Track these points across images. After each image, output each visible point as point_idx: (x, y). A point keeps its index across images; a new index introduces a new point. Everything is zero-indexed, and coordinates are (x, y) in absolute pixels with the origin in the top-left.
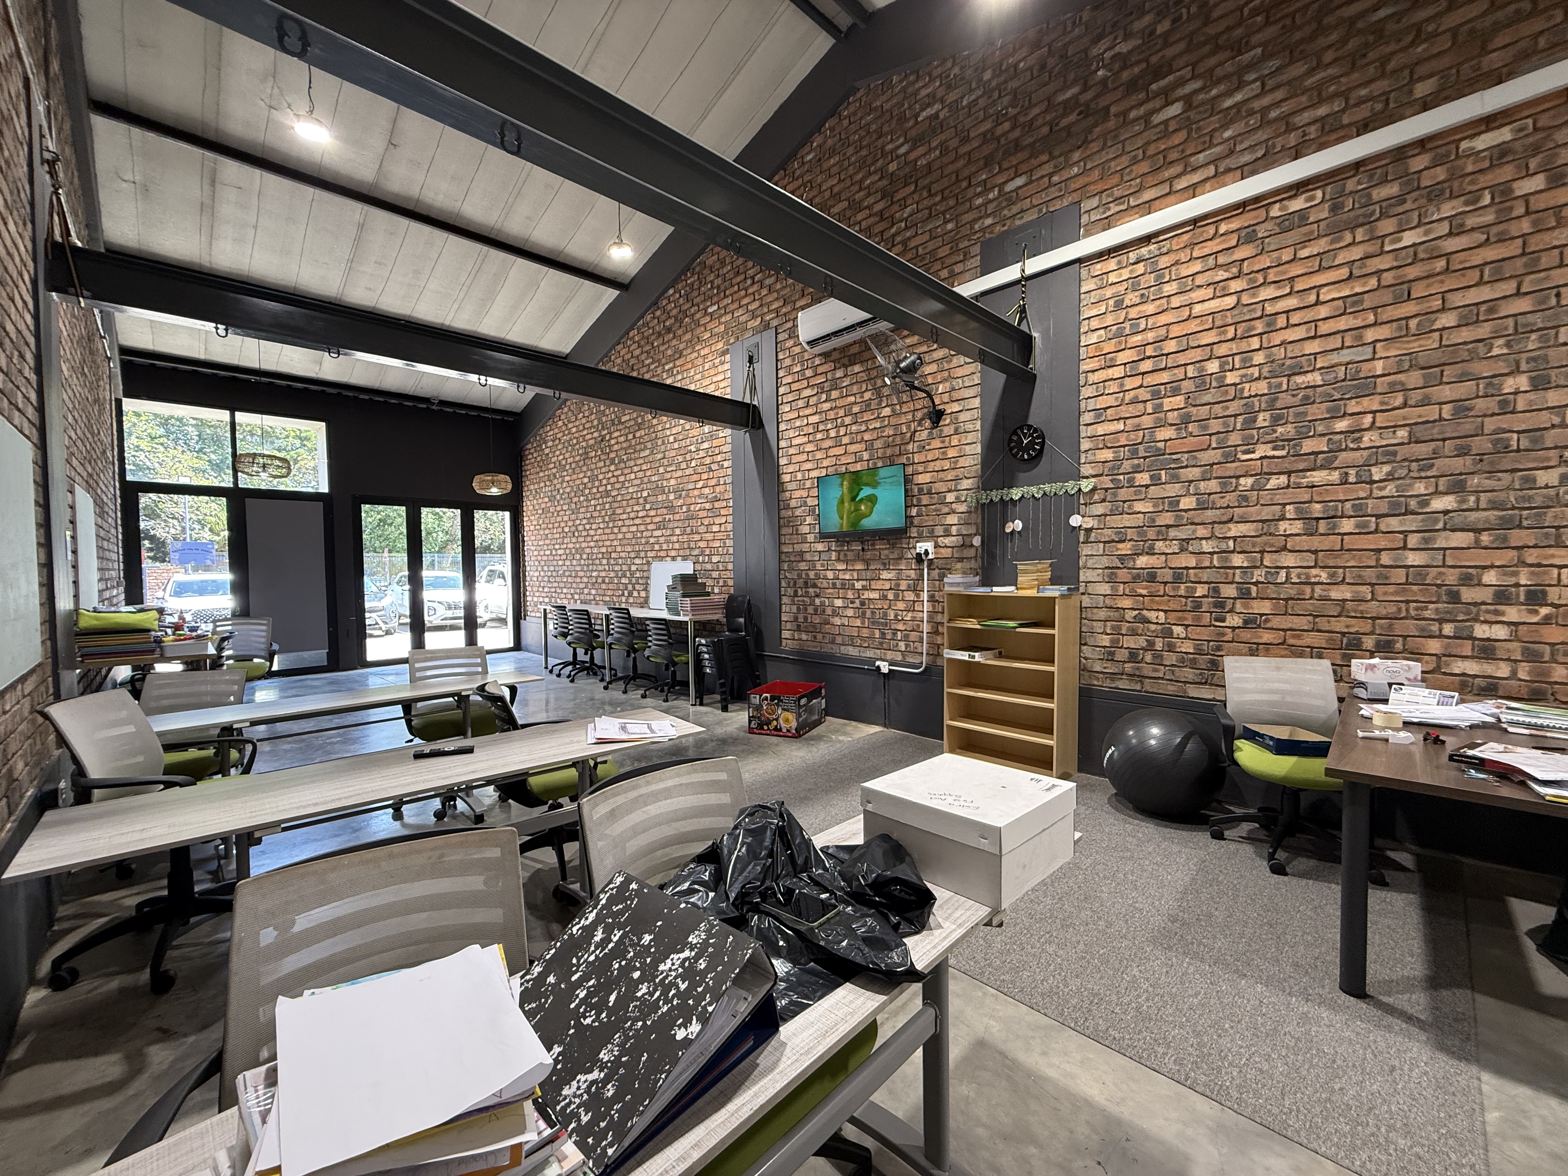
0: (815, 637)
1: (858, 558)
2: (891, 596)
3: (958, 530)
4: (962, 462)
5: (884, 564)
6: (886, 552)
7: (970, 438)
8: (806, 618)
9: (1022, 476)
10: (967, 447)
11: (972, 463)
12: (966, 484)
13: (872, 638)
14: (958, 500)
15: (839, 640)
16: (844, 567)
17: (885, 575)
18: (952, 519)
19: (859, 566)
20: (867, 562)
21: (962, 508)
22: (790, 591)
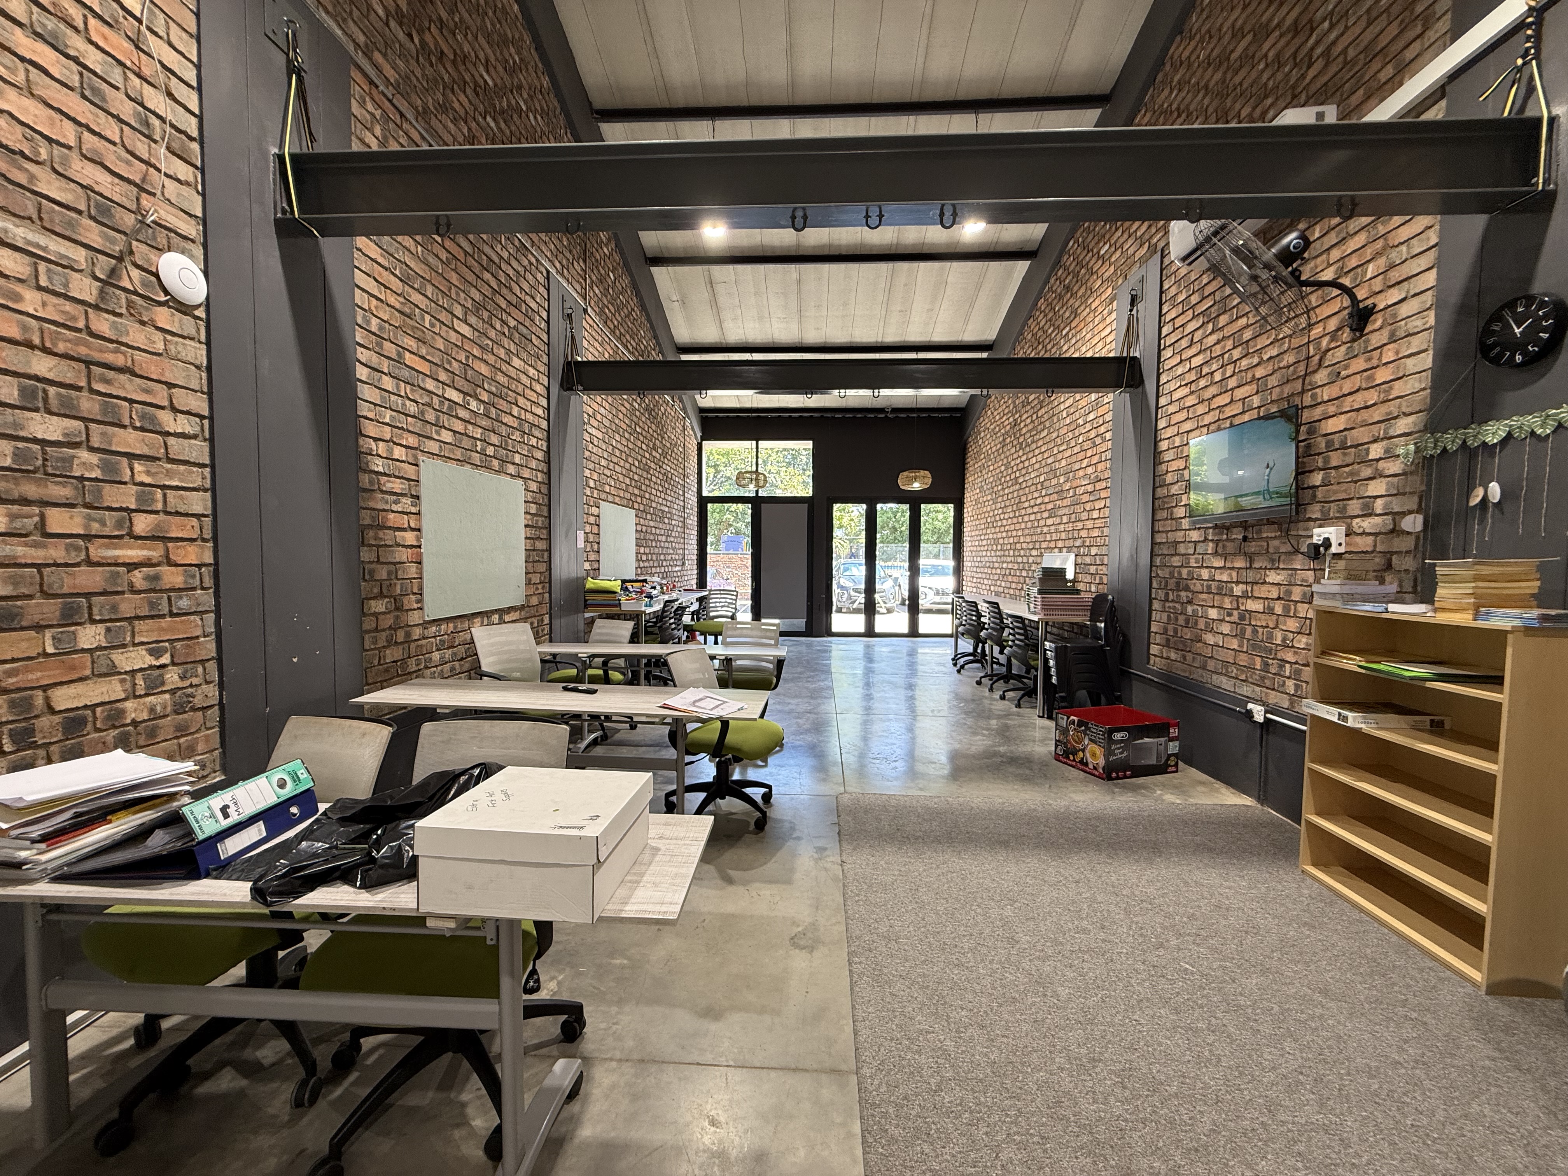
0: (1184, 657)
1: (1240, 552)
2: (1278, 609)
3: (1386, 505)
4: (1398, 389)
5: (1272, 561)
6: (1276, 543)
7: (1416, 343)
8: (1176, 631)
9: (1510, 397)
10: (1410, 362)
11: (1418, 386)
12: (1403, 425)
13: (1250, 668)
14: (1390, 455)
15: (1211, 665)
16: (1221, 564)
17: (1273, 577)
18: (1377, 488)
19: (1240, 563)
20: (1250, 557)
21: (1394, 467)
22: (1161, 594)
